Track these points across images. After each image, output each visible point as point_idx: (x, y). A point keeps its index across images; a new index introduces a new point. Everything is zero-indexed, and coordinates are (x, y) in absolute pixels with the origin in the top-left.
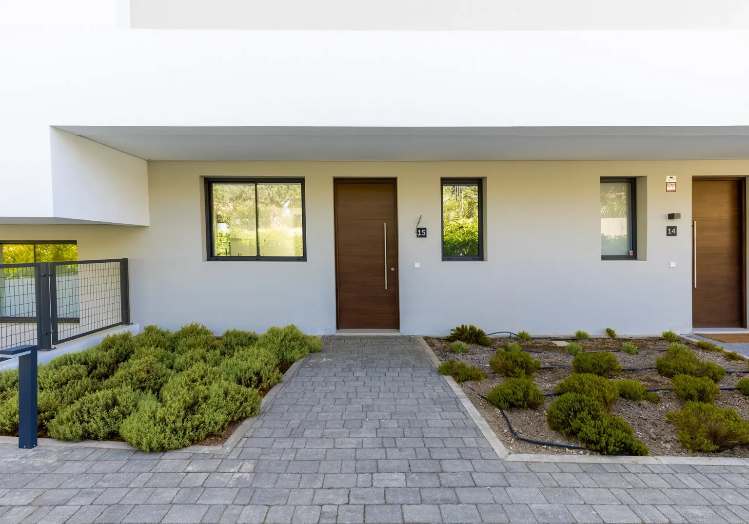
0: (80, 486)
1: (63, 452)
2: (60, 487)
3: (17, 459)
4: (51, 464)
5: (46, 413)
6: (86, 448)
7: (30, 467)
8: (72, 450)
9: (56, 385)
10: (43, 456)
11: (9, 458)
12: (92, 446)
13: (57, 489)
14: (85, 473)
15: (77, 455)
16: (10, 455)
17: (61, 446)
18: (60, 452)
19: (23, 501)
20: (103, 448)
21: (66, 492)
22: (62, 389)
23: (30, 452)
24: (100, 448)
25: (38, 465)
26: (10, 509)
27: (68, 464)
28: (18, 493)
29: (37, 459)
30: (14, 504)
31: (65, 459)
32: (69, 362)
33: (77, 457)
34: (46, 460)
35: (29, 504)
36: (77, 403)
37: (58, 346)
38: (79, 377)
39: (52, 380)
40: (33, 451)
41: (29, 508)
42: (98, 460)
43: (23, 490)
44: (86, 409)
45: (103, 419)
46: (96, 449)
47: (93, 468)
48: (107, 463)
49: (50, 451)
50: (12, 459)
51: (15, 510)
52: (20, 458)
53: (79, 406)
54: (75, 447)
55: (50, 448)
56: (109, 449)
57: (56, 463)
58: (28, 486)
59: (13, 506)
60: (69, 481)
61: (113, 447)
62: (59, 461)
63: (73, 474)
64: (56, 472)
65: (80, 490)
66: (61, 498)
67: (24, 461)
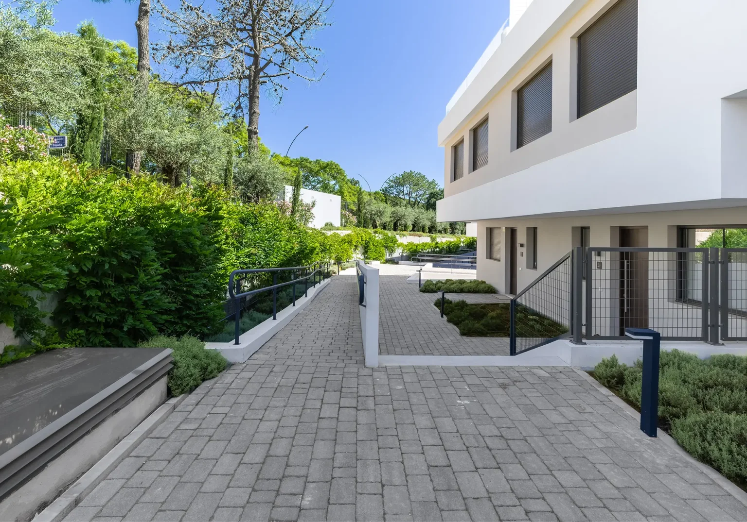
0: (672, 511)
1: (677, 461)
2: (652, 495)
3: (633, 438)
4: (658, 464)
5: (674, 409)
6: (702, 473)
7: (639, 453)
8: (687, 465)
9: (700, 384)
10: (656, 451)
11: (629, 433)
12: (710, 476)
13: (649, 493)
14: (685, 500)
15: (688, 475)
16: (629, 431)
17: (678, 454)
18: (674, 458)
19: (615, 481)
20: (723, 489)
21: (655, 506)
22: (707, 392)
23: (646, 438)
24: (719, 485)
25: (646, 456)
26: (603, 480)
27: (674, 476)
28: (616, 470)
29: (649, 451)
30: (608, 478)
31: (674, 470)
32: (730, 365)
33: (687, 476)
34: (656, 457)
35: (618, 488)
36: (704, 414)
37: (727, 343)
38: (730, 387)
39: (697, 377)
40: (650, 440)
41: (616, 492)
42: (708, 497)
43: (621, 471)
44: (712, 427)
45: (730, 452)
46: (714, 483)
47: (697, 501)
48: (717, 509)
49: (665, 451)
50: (629, 436)
51: (605, 483)
52: (636, 440)
53: (704, 419)
54: (691, 463)
55: (666, 448)
56: (730, 495)
57: (662, 468)
58: (627, 470)
59: (606, 479)
60: (664, 495)
61: (736, 496)
62: (667, 466)
63: (672, 492)
64: (657, 476)
65: (668, 514)
66: (646, 506)
67: (637, 444)
